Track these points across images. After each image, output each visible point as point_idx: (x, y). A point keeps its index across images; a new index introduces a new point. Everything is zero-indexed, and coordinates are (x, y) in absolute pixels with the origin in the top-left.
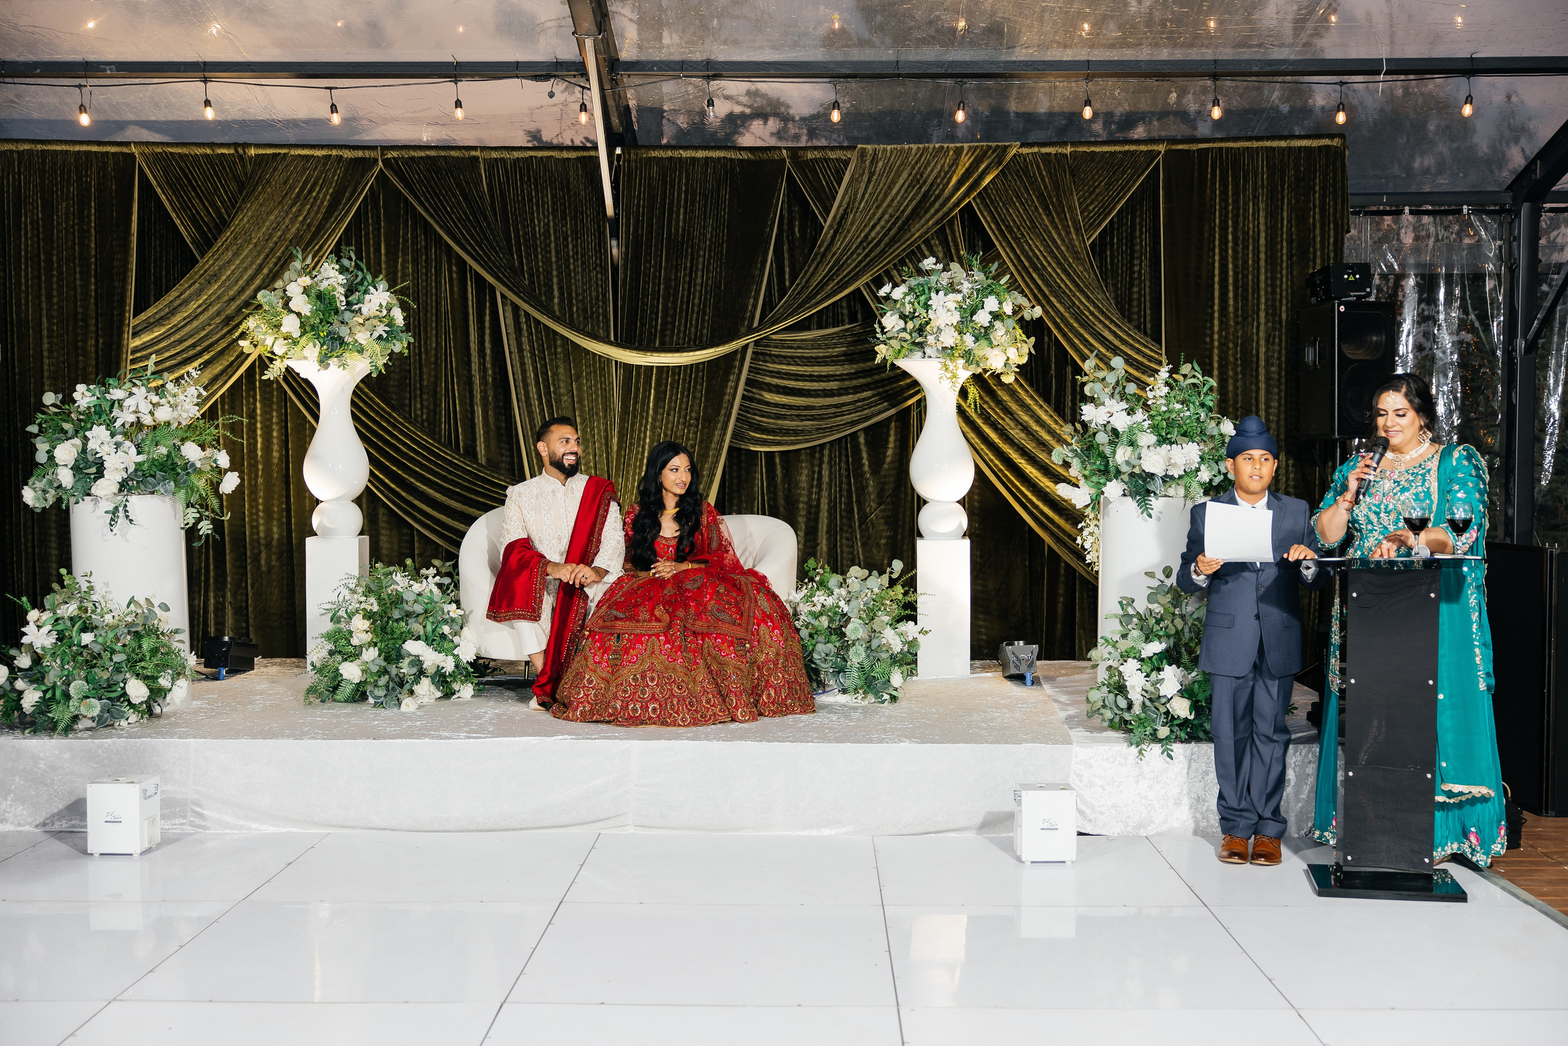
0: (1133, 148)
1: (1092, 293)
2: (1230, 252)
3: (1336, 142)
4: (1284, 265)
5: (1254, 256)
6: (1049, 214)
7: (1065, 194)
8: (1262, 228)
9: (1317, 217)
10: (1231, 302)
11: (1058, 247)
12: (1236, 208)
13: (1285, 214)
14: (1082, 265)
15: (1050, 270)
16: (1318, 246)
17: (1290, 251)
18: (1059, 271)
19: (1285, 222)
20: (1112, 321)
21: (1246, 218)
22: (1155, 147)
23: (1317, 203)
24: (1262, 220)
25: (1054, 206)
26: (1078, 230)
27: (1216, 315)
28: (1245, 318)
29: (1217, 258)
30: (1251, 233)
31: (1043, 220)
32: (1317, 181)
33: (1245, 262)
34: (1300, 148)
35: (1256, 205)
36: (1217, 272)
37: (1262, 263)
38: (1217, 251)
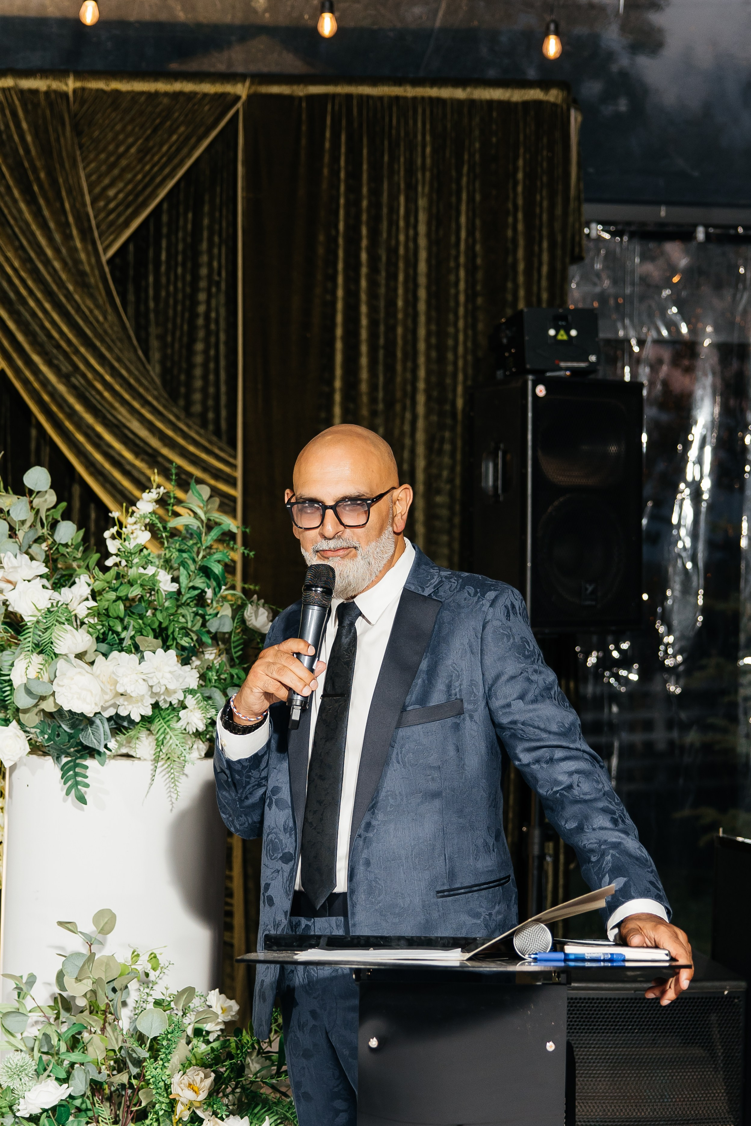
0: (188, 87)
1: (110, 349)
2: (364, 283)
3: (554, 96)
4: (461, 311)
5: (406, 290)
6: (31, 201)
7: (62, 166)
8: (422, 242)
9: (520, 227)
10: (364, 375)
11: (47, 263)
12: (375, 205)
13: (463, 220)
14: (92, 297)
15: (32, 303)
16: (521, 279)
17: (471, 284)
18: (48, 306)
19: (463, 234)
20: (146, 403)
21: (393, 223)
22: (229, 88)
23: (520, 202)
24: (422, 229)
25: (41, 187)
26: (86, 233)
27: (337, 397)
28: (390, 404)
29: (340, 293)
30: (402, 251)
31: (20, 211)
32: (521, 163)
33: (391, 303)
34: (490, 103)
35: (412, 201)
36: (339, 318)
37: (422, 307)
38: (340, 280)
